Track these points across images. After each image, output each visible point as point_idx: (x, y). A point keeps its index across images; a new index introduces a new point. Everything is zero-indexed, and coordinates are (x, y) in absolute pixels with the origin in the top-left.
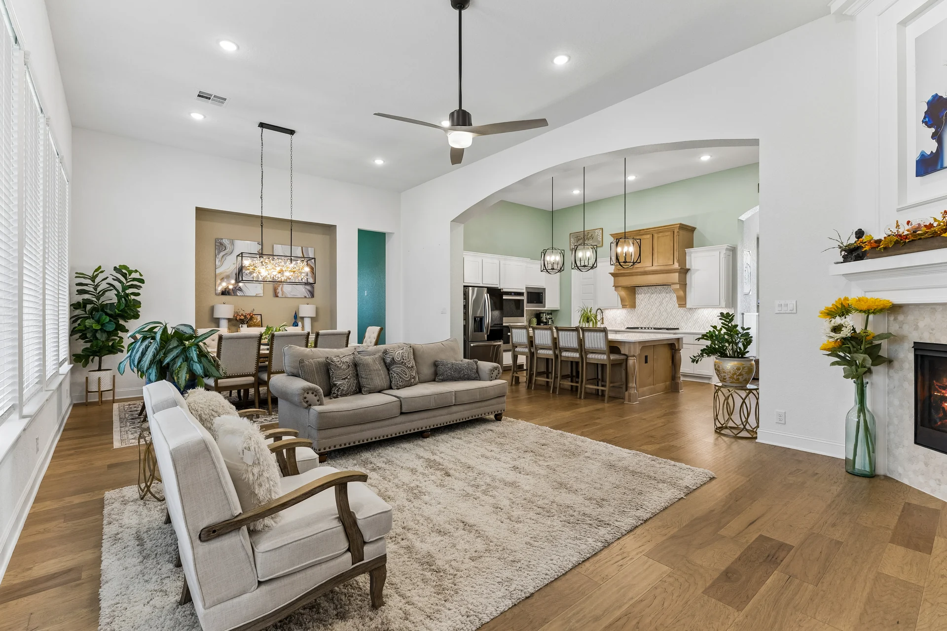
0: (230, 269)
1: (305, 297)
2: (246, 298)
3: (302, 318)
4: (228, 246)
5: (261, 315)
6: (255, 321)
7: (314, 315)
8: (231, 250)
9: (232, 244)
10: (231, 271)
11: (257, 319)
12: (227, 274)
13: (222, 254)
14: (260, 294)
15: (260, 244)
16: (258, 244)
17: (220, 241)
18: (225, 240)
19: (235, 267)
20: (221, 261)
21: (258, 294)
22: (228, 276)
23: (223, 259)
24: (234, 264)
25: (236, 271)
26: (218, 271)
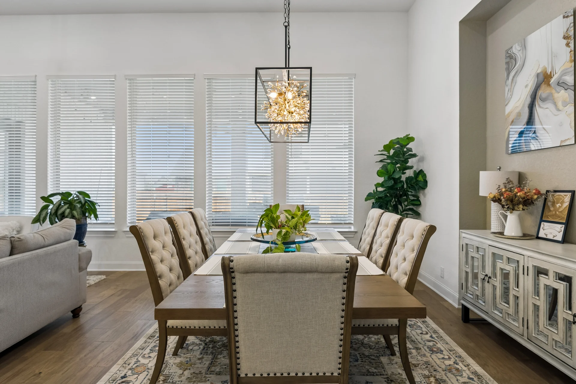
0: (522, 98)
4: (519, 55)
5: (573, 192)
6: (558, 205)
8: (522, 62)
9: (524, 47)
10: (521, 105)
11: (562, 203)
12: (517, 110)
13: (512, 74)
14: (568, 141)
15: (567, 17)
16: (564, 17)
17: (510, 51)
18: (516, 48)
19: (528, 92)
20: (511, 89)
21: (565, 140)
22: (519, 114)
23: (513, 85)
24: (526, 86)
25: (529, 100)
26: (508, 109)
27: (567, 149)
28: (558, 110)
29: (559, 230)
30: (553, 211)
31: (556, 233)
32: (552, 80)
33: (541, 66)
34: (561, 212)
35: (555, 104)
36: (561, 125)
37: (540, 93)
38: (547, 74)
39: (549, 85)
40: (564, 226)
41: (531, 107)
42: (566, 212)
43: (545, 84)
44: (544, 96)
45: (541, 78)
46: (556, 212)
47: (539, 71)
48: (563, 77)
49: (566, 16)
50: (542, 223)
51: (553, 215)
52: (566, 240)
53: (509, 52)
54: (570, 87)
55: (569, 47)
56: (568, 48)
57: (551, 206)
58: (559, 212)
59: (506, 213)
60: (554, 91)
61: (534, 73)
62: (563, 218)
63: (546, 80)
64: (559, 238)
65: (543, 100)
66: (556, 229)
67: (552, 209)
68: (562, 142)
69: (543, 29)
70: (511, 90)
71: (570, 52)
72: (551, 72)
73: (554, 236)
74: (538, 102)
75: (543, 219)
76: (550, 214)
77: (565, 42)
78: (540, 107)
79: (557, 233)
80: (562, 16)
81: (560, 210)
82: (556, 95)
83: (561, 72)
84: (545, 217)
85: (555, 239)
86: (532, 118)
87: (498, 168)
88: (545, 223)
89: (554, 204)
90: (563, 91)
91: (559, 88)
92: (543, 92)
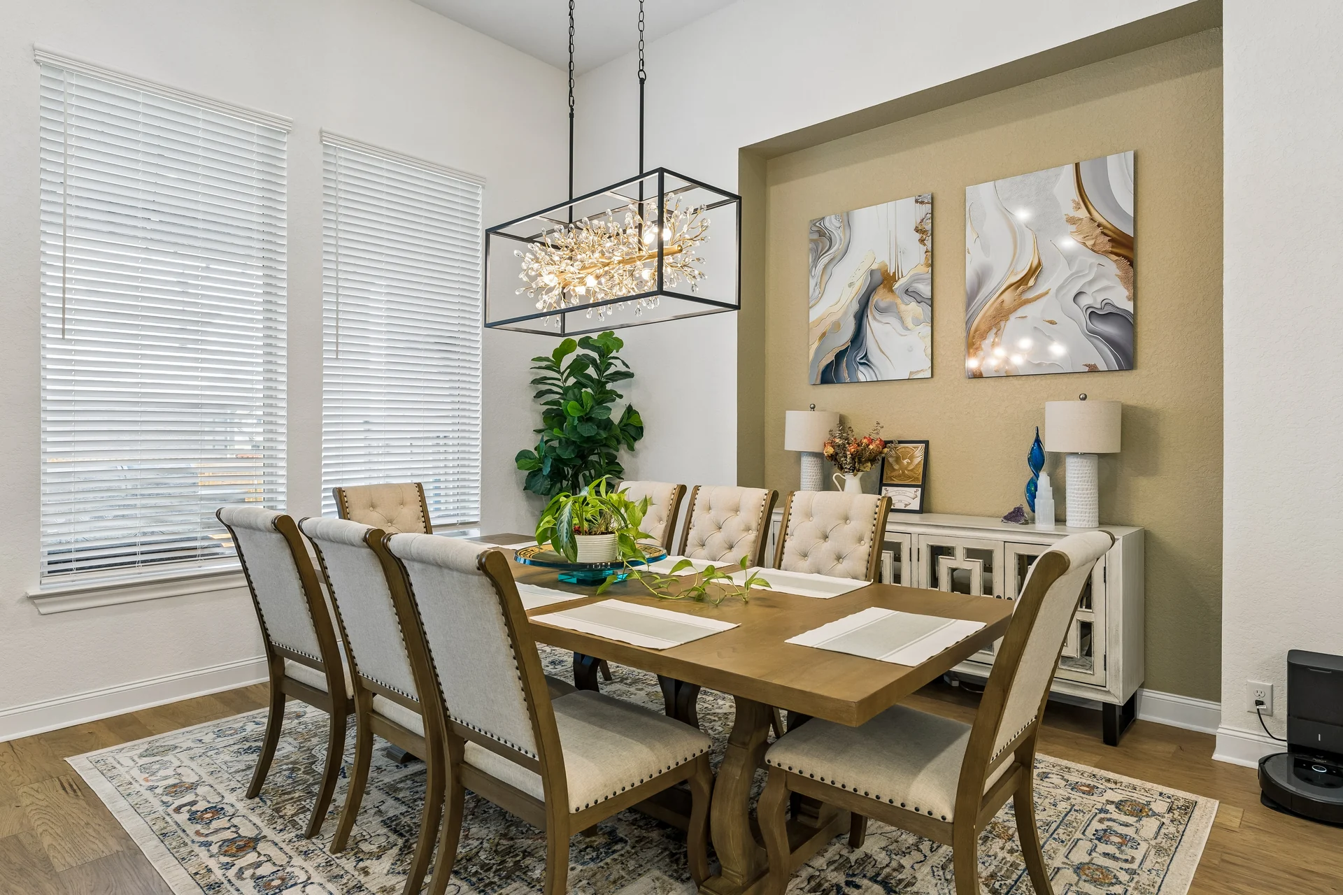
0: (842, 301)
1: (1093, 370)
2: (886, 387)
3: (1058, 458)
4: (838, 235)
5: (927, 443)
6: (905, 462)
7: (1110, 445)
8: (843, 247)
9: (847, 224)
10: (842, 311)
11: (911, 458)
12: (834, 318)
13: (824, 260)
14: (922, 373)
15: (922, 203)
16: (917, 201)
17: (820, 224)
18: (830, 220)
19: (853, 295)
20: (820, 282)
21: (915, 372)
22: (837, 326)
23: (826, 278)
24: (851, 285)
25: (855, 307)
26: (814, 314)
27: (916, 385)
28: (907, 329)
29: (913, 496)
30: (899, 470)
31: (908, 500)
32: (896, 286)
33: (878, 260)
34: (912, 470)
35: (901, 319)
36: (910, 350)
37: (876, 298)
38: (889, 274)
39: (891, 290)
40: (920, 489)
41: (860, 317)
42: (921, 470)
43: (884, 288)
44: (882, 304)
45: (878, 277)
46: (903, 472)
47: (874, 267)
48: (916, 285)
49: (920, 200)
50: (883, 488)
51: (899, 476)
52: (924, 508)
53: (817, 224)
54: (925, 300)
55: (925, 245)
56: (921, 246)
57: (894, 464)
58: (908, 471)
59: (844, 476)
60: (899, 301)
61: (865, 268)
62: (917, 479)
63: (885, 282)
64: (915, 505)
65: (882, 311)
66: (908, 494)
67: (896, 467)
68: (911, 373)
69: (882, 207)
70: (822, 285)
71: (926, 252)
72: (894, 273)
73: (906, 505)
74: (871, 311)
75: (884, 482)
76: (893, 474)
77: (918, 236)
78: (875, 318)
79: (910, 501)
80: (913, 199)
81: (911, 467)
82: (902, 307)
83: (911, 277)
84: (887, 479)
85: (907, 508)
86: (861, 335)
87: (812, 406)
88: (888, 488)
89: (898, 460)
90: (914, 304)
91: (906, 298)
92: (880, 298)
